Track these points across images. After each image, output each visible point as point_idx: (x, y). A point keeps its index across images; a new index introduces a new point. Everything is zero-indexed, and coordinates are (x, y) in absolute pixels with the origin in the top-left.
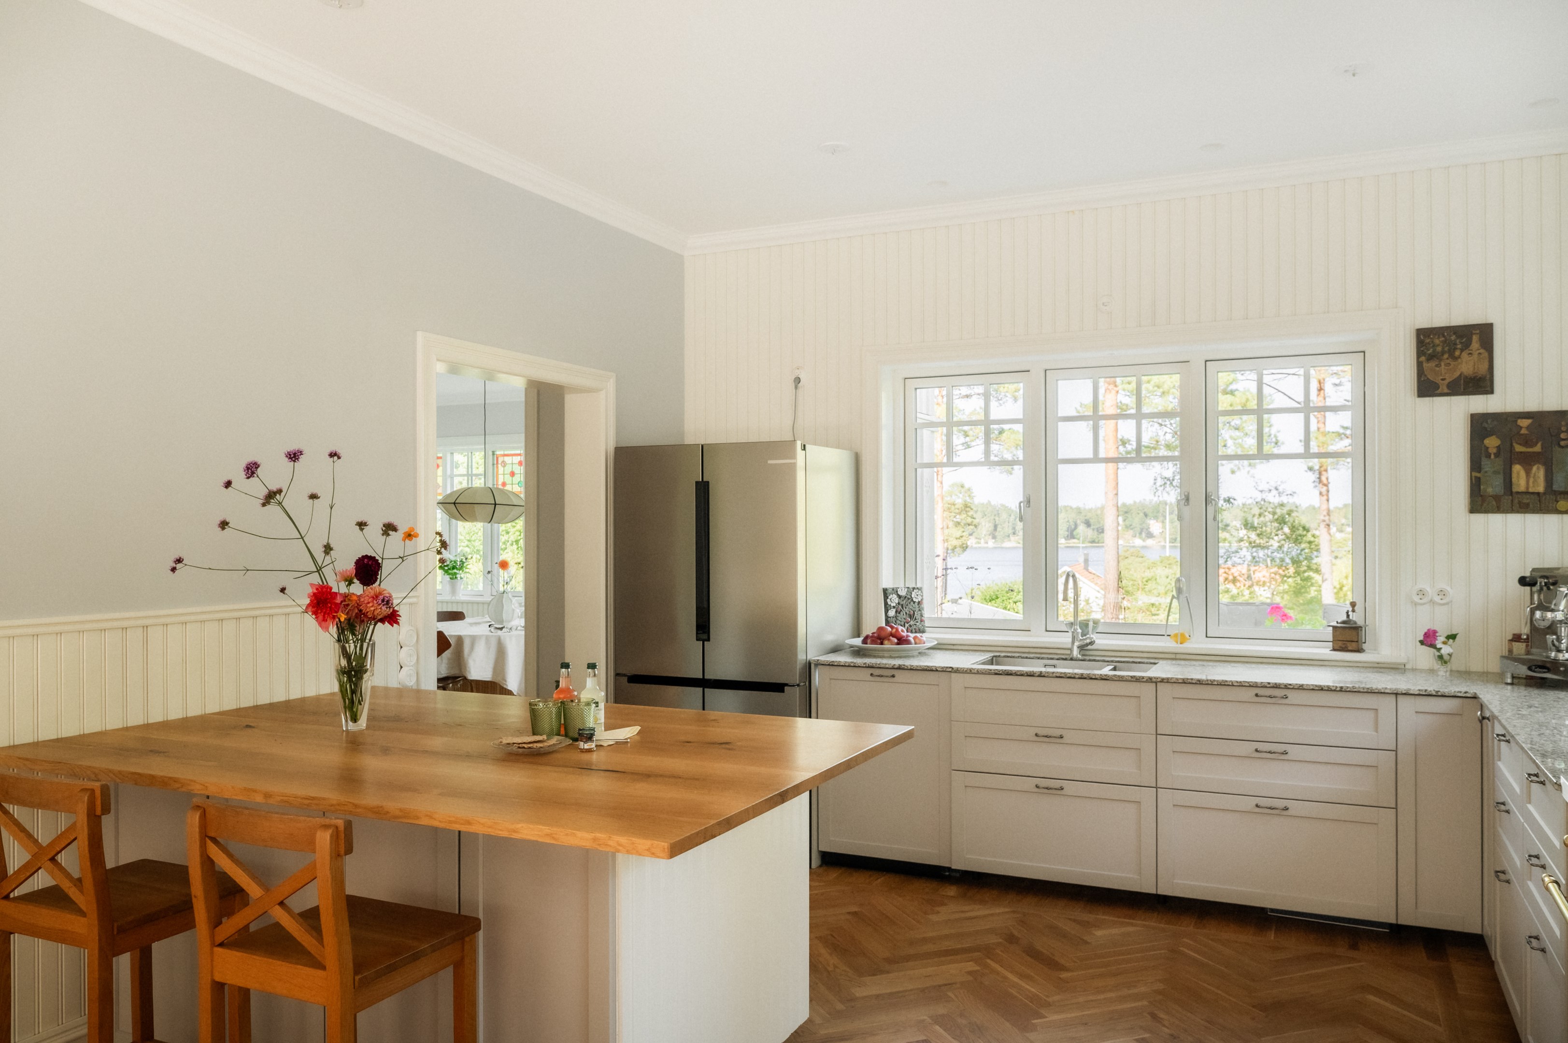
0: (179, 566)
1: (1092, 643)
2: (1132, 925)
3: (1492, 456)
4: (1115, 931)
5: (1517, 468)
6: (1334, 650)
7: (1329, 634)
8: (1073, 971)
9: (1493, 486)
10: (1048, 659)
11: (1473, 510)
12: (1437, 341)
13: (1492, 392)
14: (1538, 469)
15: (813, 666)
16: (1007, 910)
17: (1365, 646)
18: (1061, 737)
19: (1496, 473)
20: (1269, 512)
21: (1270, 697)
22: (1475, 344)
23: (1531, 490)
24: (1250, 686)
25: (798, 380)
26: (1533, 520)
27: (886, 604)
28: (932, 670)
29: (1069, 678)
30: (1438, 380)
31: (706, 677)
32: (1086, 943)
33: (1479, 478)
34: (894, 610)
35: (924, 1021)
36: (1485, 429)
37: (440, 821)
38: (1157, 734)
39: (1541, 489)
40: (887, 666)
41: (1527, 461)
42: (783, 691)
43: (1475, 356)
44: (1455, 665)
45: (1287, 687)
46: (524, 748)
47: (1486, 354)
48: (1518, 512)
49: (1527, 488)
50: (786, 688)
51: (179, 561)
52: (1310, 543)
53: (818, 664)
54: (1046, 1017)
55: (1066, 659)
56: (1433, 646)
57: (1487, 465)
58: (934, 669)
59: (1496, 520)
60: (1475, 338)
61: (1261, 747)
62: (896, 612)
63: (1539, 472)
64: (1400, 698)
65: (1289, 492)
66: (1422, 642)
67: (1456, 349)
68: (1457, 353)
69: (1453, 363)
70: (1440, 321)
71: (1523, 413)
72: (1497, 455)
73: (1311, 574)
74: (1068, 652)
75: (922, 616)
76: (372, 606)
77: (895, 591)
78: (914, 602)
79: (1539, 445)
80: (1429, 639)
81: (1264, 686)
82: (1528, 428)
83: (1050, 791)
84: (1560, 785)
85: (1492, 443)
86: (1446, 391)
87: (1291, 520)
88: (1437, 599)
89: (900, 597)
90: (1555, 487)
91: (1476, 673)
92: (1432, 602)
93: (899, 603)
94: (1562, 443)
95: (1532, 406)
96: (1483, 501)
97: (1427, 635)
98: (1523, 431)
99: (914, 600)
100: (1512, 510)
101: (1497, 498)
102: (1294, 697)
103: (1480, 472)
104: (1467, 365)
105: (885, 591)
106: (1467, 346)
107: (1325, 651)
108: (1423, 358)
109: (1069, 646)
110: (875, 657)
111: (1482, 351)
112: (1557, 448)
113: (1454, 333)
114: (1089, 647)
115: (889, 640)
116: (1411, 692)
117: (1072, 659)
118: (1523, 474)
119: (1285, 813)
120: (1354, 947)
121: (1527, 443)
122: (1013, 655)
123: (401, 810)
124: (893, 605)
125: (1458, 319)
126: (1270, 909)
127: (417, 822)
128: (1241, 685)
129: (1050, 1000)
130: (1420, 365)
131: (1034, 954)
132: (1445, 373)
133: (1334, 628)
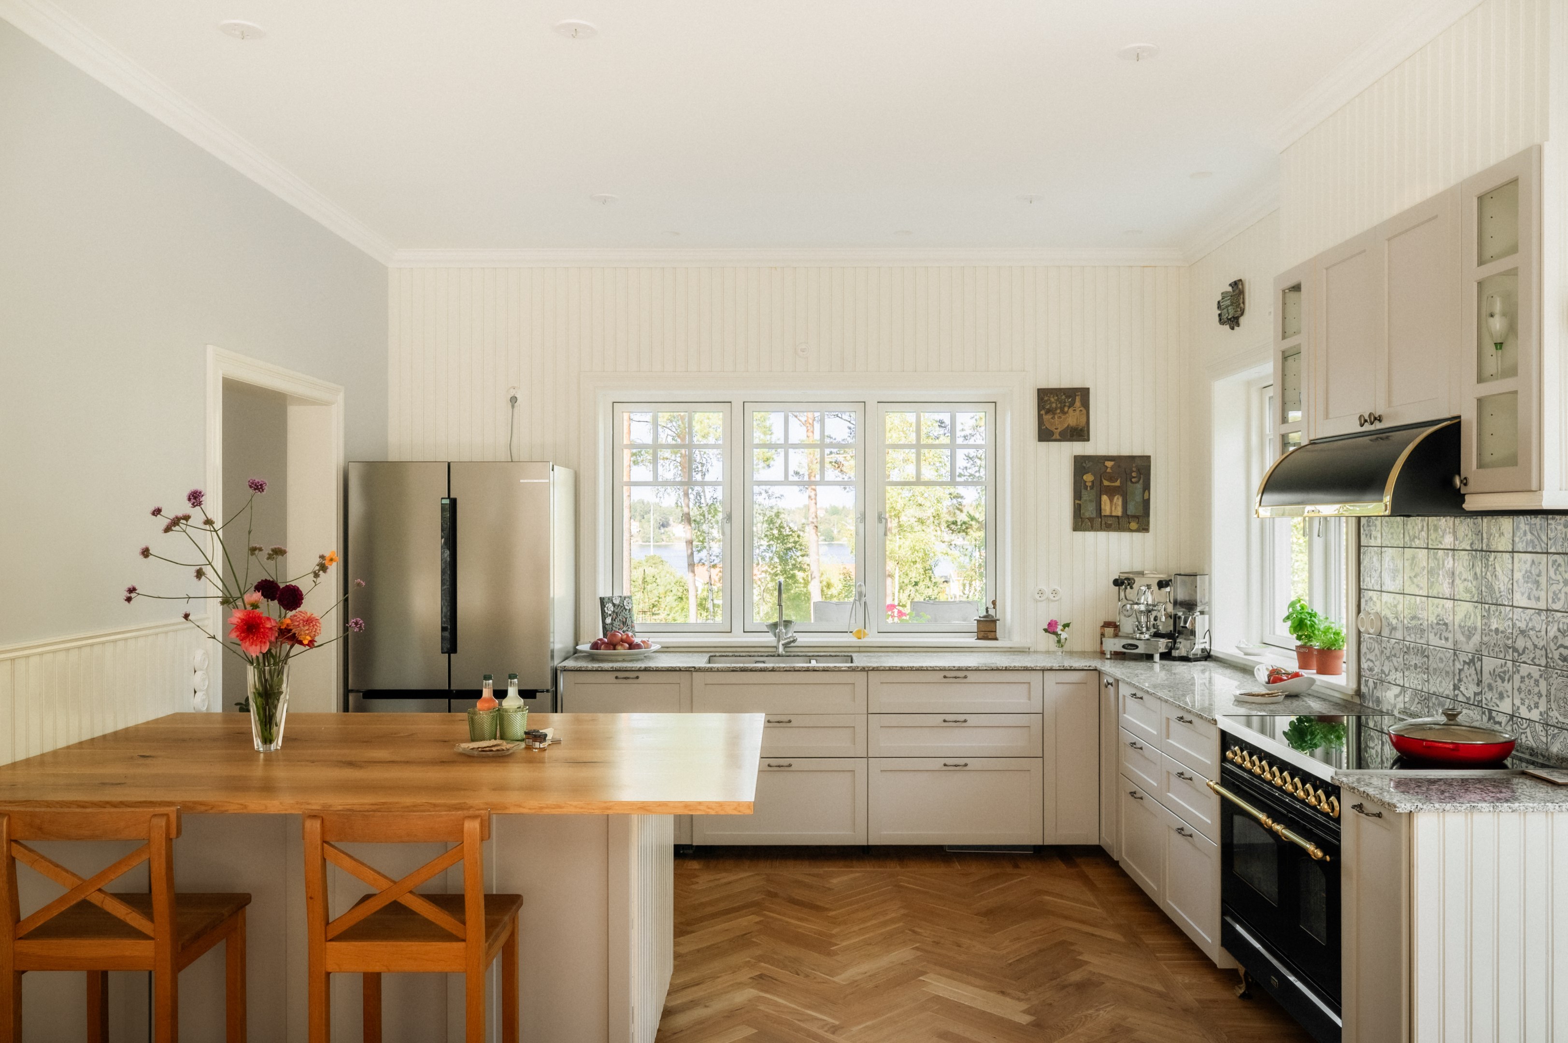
0: (133, 595)
1: (794, 641)
2: (852, 872)
3: (1089, 489)
4: (845, 878)
5: (1105, 498)
6: (978, 639)
7: (974, 627)
8: (835, 910)
9: (1089, 511)
10: (758, 656)
11: (1076, 528)
12: (1052, 400)
13: (1088, 440)
14: (1118, 499)
15: (559, 672)
16: (751, 874)
17: (998, 635)
18: (790, 721)
19: (1091, 501)
20: (759, 514)
21: (956, 678)
22: (1078, 403)
23: (1114, 514)
24: (941, 670)
25: (514, 400)
26: (1114, 536)
27: (603, 612)
28: (676, 671)
29: (786, 671)
30: (1053, 429)
31: (452, 688)
32: (829, 889)
33: (1080, 505)
34: (610, 618)
35: (749, 962)
36: (1084, 467)
37: (530, 809)
38: (868, 714)
39: (1119, 513)
40: (633, 669)
41: (1111, 492)
42: (535, 697)
43: (1078, 412)
44: (1067, 647)
45: (967, 669)
46: (492, 751)
47: (1084, 411)
48: (1105, 530)
49: (1111, 512)
50: (538, 694)
51: (132, 590)
52: (795, 542)
53: (565, 670)
54: (838, 945)
55: (774, 656)
56: (1055, 633)
57: (1085, 495)
58: (678, 669)
59: (1090, 536)
60: (1078, 399)
61: (948, 717)
62: (612, 619)
63: (1118, 500)
64: (1046, 673)
65: (777, 496)
66: (1046, 630)
67: (1065, 406)
68: (1066, 409)
69: (1063, 417)
70: (1053, 384)
71: (1109, 456)
72: (1092, 488)
73: (796, 572)
74: (774, 650)
75: (632, 622)
76: (307, 630)
77: (610, 600)
78: (626, 610)
79: (1119, 481)
80: (1051, 628)
81: (950, 670)
82: (1111, 468)
83: (782, 769)
84: (1215, 721)
85: (1088, 478)
86: (1058, 437)
87: (779, 521)
88: (1051, 597)
89: (614, 605)
90: (1129, 513)
91: (1076, 652)
92: (1048, 599)
93: (614, 611)
94: (1133, 480)
95: (1113, 452)
96: (1082, 522)
97: (1050, 624)
98: (1109, 470)
99: (626, 607)
100: (1101, 529)
101: (1091, 520)
102: (972, 676)
103: (1080, 500)
104: (1072, 419)
105: (602, 600)
106: (1072, 405)
107: (971, 641)
108: (1043, 412)
109: (775, 644)
110: (612, 661)
111: (1082, 409)
112: (1129, 483)
113: (1064, 394)
114: (792, 644)
115: (622, 645)
116: (1054, 668)
117: (779, 656)
118: (1108, 501)
119: (965, 768)
120: (1016, 866)
121: (1111, 479)
122: (728, 654)
123: (487, 804)
124: (610, 612)
125: (1065, 384)
126: (948, 846)
127: (507, 812)
128: (934, 669)
129: (833, 932)
130: (1040, 417)
131: (793, 901)
132: (1058, 424)
133: (978, 621)
